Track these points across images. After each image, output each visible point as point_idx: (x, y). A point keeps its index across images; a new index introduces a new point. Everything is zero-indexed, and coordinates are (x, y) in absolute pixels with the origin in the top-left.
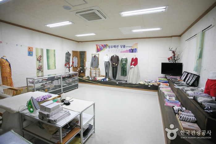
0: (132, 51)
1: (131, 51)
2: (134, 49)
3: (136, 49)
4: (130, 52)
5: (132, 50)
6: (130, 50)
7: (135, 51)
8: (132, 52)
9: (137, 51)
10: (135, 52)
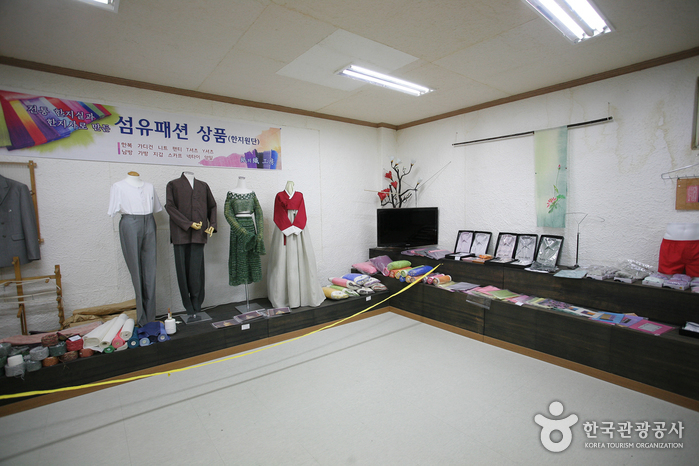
0: (261, 160)
1: (256, 161)
2: (267, 153)
3: (274, 154)
4: (251, 165)
5: (261, 157)
6: (248, 156)
7: (272, 161)
8: (260, 166)
9: (278, 165)
10: (273, 167)
